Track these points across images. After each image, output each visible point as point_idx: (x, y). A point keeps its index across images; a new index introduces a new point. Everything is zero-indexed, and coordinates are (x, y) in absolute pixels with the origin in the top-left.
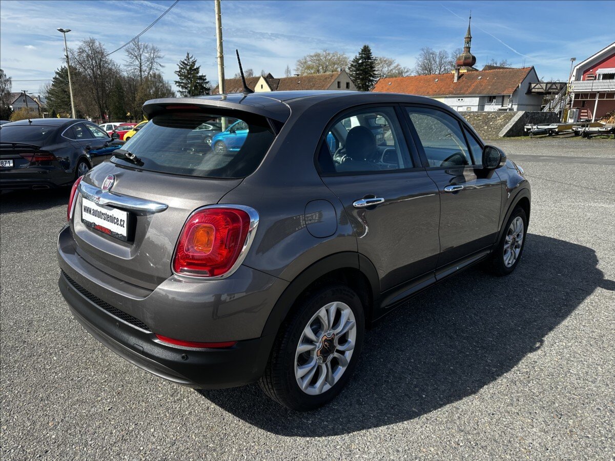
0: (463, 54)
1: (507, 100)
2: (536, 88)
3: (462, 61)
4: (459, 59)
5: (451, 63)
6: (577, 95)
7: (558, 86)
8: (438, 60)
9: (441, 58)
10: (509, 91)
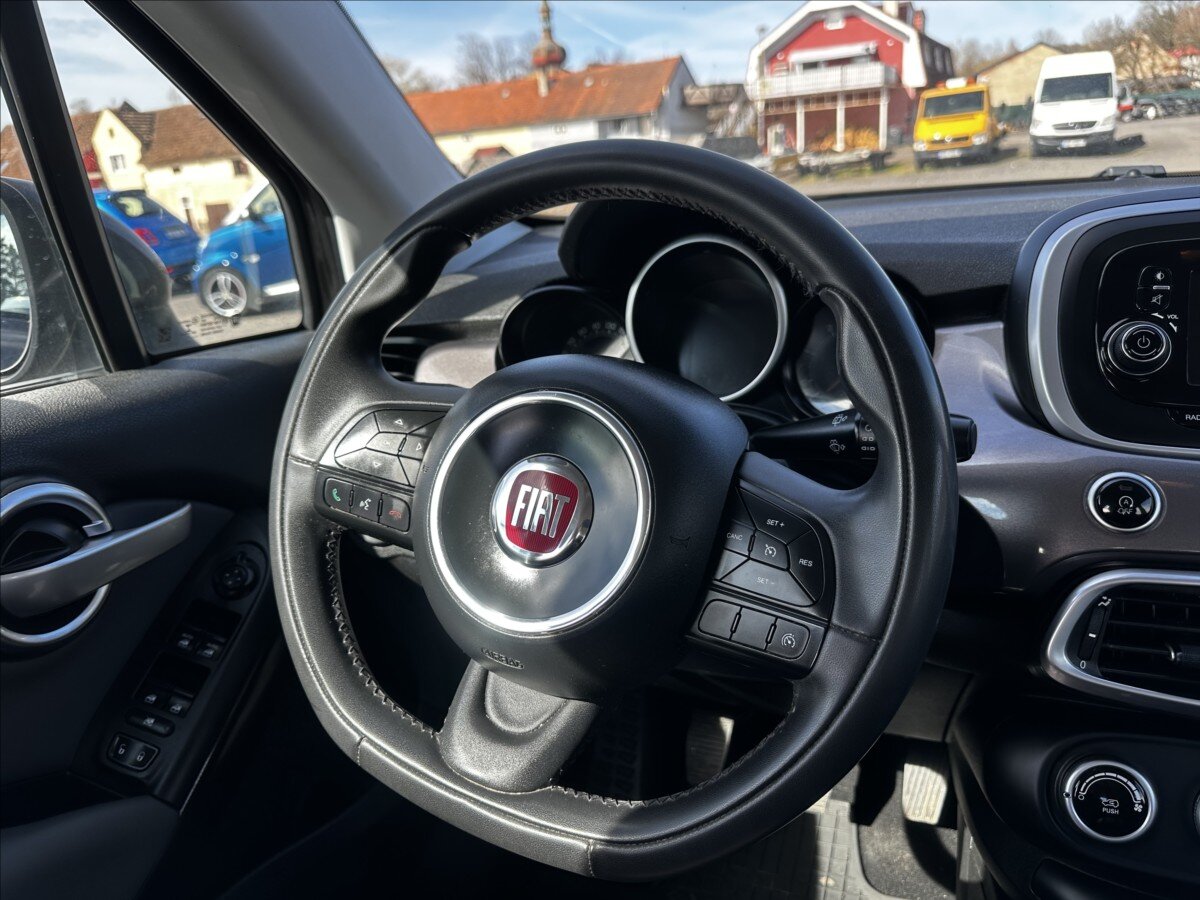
0: (542, 43)
1: (648, 124)
2: (695, 97)
3: (543, 55)
4: (537, 53)
5: (521, 63)
6: (768, 103)
7: (731, 89)
8: (495, 56)
9: (501, 53)
10: (647, 106)
